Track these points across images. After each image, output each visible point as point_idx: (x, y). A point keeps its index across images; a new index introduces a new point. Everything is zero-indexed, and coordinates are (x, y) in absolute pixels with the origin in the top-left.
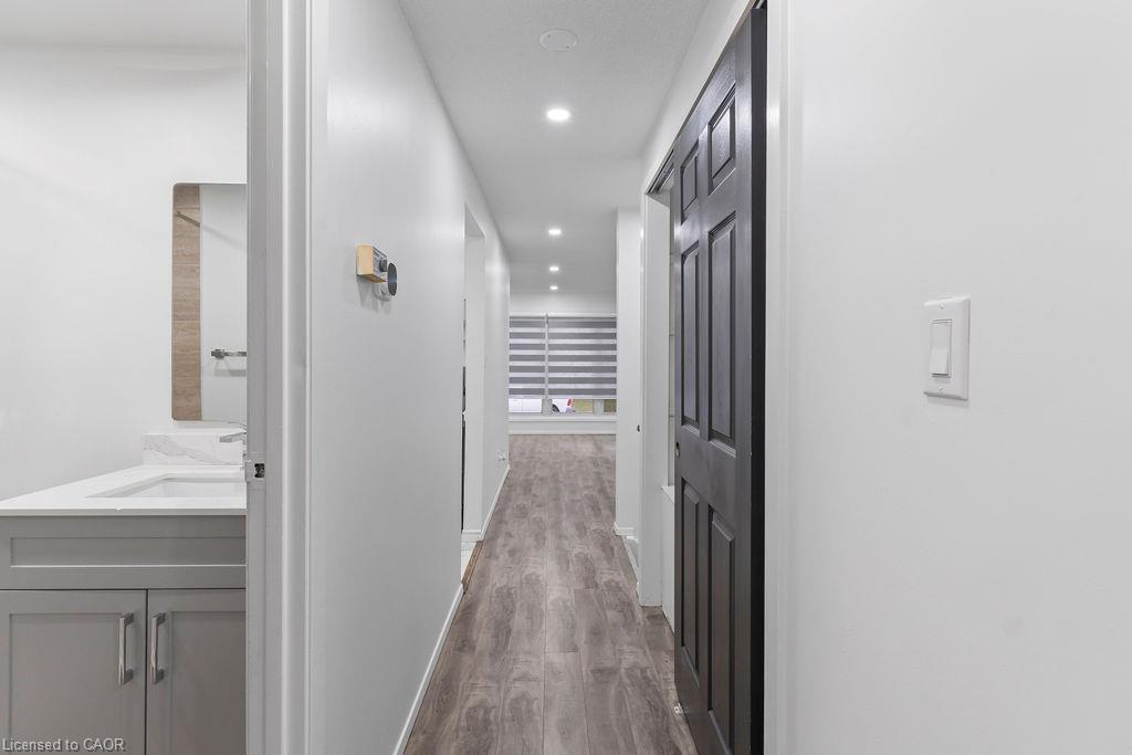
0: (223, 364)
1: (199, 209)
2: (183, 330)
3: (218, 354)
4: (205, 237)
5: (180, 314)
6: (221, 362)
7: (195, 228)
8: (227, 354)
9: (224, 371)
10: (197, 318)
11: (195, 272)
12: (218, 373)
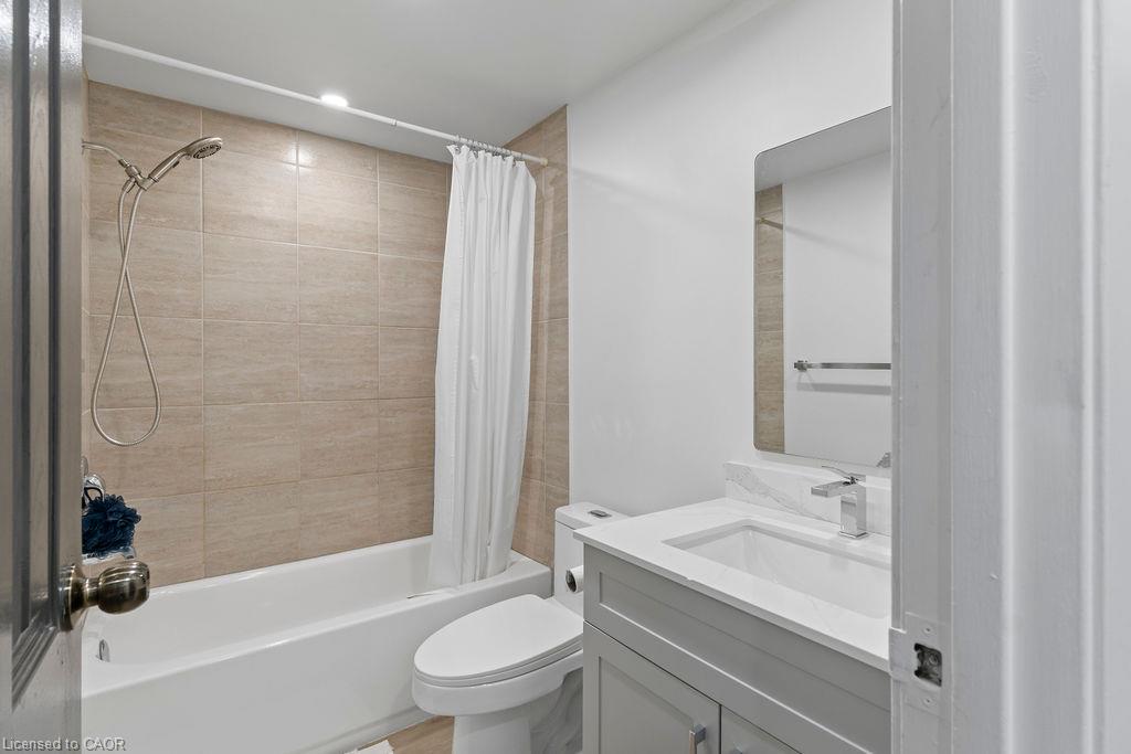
0: (805, 377)
1: (781, 210)
2: (768, 341)
3: (800, 366)
4: (788, 237)
5: (764, 324)
6: (804, 374)
7: (777, 230)
8: (810, 366)
9: (807, 384)
10: (781, 327)
11: (779, 279)
12: (801, 387)
